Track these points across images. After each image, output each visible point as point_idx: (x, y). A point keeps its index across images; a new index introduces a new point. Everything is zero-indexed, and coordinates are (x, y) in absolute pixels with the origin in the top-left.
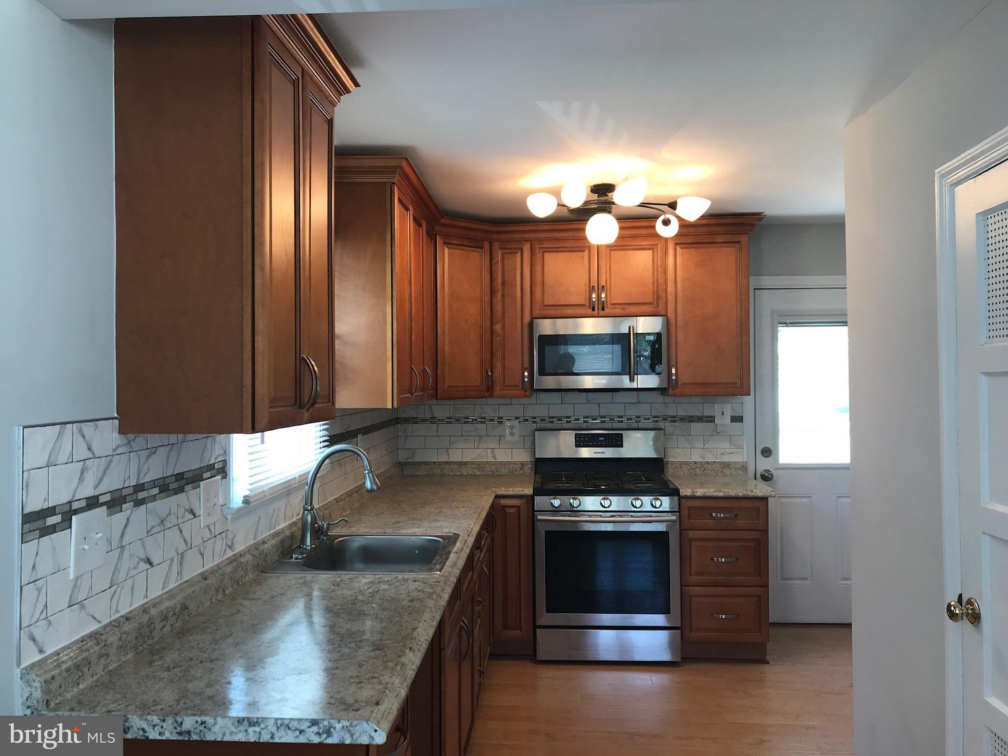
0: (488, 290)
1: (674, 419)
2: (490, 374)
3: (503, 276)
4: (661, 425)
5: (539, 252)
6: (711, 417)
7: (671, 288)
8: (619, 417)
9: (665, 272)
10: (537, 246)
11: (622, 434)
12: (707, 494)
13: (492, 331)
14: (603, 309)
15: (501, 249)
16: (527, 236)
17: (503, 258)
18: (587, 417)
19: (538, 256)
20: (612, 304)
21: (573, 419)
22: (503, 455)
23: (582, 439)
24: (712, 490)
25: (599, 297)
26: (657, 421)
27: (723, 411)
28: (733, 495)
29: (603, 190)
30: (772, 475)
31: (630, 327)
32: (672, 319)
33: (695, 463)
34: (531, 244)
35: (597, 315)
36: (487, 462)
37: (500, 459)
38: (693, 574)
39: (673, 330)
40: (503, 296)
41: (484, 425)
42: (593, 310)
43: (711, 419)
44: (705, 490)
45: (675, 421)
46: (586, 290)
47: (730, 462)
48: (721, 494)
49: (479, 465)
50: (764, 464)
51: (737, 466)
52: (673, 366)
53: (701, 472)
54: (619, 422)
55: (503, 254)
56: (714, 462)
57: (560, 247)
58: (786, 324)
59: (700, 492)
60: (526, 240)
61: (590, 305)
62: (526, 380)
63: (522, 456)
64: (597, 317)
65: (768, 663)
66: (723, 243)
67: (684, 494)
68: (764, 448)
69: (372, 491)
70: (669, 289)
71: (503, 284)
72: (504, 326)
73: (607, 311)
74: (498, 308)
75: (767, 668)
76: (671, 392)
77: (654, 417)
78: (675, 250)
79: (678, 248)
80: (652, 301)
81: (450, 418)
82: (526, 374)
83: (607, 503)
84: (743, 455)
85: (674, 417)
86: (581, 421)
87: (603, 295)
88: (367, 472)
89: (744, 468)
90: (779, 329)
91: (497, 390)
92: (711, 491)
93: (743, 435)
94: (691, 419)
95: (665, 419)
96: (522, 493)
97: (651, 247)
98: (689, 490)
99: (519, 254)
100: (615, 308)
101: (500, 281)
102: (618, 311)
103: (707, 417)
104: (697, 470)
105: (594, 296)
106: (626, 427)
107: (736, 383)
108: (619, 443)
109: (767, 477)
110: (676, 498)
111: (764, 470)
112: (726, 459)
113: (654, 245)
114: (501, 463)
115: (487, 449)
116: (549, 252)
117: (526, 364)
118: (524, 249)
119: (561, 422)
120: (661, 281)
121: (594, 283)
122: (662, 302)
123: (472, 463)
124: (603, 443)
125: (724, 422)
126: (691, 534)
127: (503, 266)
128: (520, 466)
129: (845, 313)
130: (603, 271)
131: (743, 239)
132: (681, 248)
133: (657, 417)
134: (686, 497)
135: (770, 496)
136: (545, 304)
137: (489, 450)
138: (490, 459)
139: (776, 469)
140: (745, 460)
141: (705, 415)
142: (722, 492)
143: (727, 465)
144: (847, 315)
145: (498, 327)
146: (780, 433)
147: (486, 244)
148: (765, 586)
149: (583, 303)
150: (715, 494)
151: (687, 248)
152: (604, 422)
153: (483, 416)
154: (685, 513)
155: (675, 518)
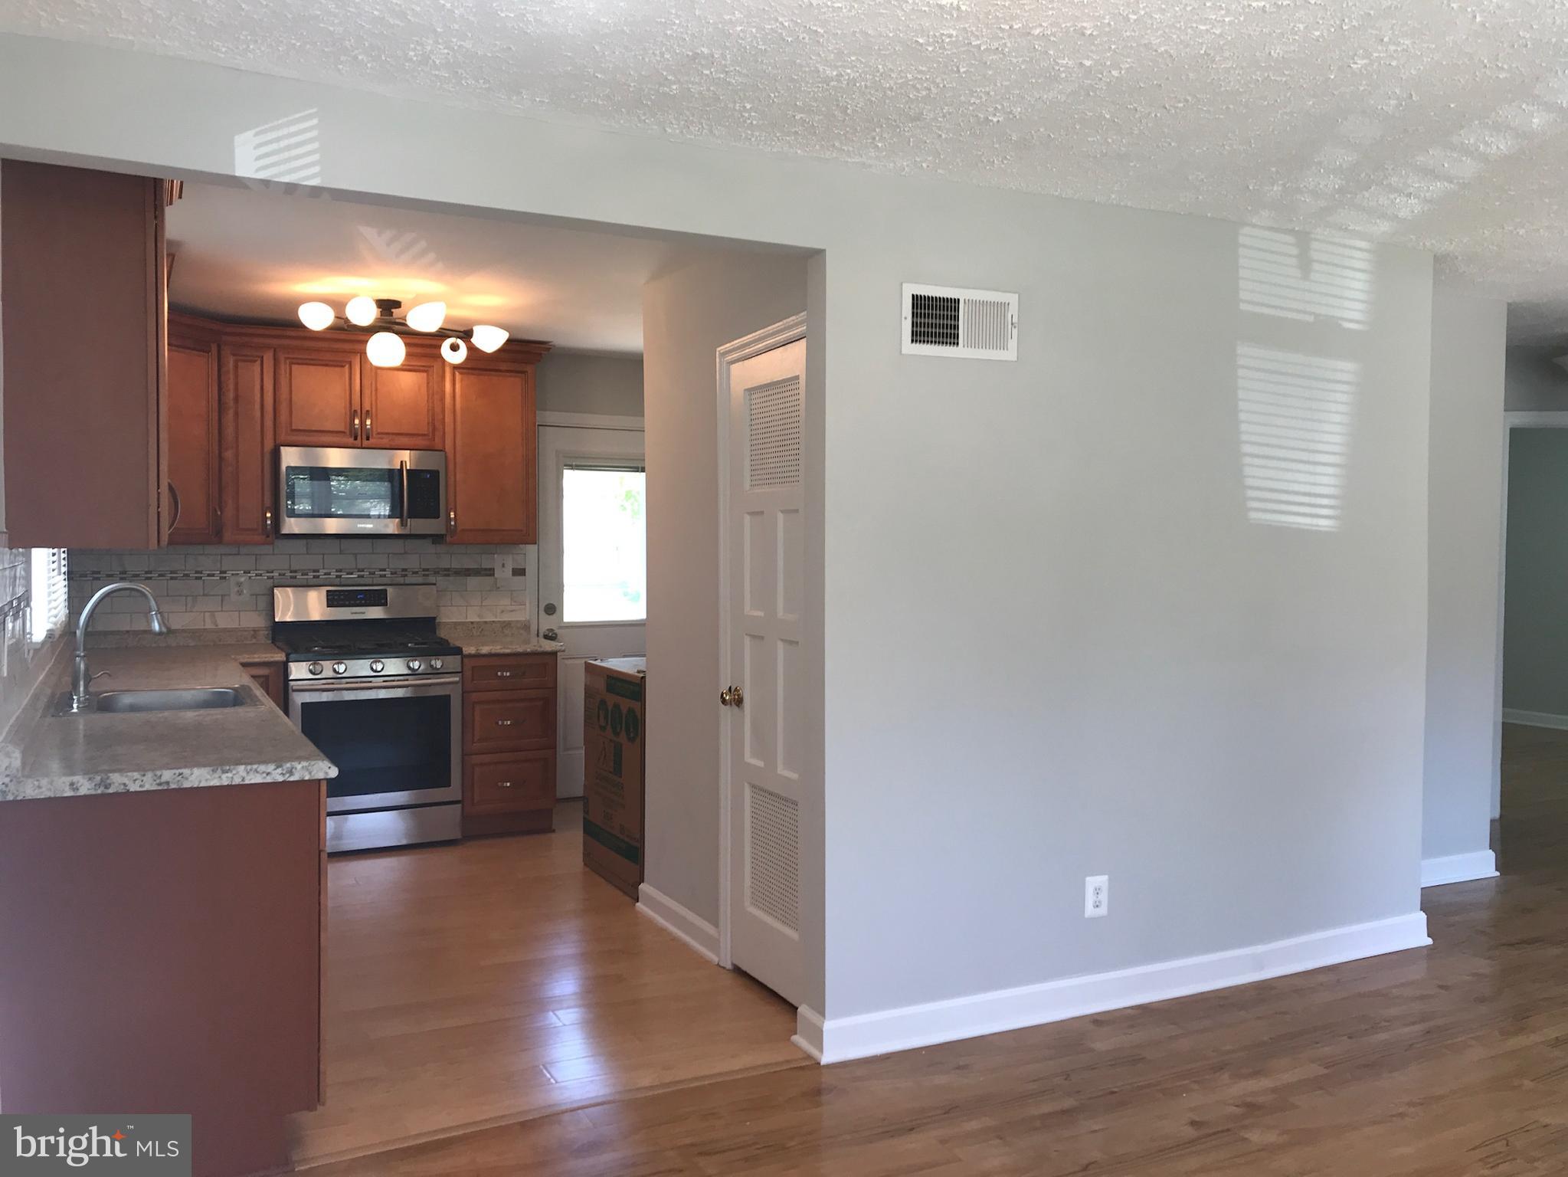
0: (216, 405)
1: (447, 572)
2: (219, 513)
3: (236, 389)
4: (432, 579)
5: (285, 363)
6: (490, 569)
7: (448, 419)
8: (381, 570)
9: (442, 399)
10: (282, 357)
11: (386, 590)
12: (493, 651)
13: (221, 457)
14: (368, 439)
15: (234, 355)
16: (268, 341)
17: (236, 367)
18: (340, 571)
19: (283, 368)
20: (379, 434)
21: (322, 572)
22: (226, 621)
23: (336, 597)
24: (498, 647)
25: (363, 423)
26: (427, 575)
27: (503, 564)
28: (521, 651)
29: (387, 306)
30: (556, 635)
31: (402, 462)
32: (450, 456)
33: (472, 623)
34: (275, 351)
35: (360, 445)
36: (204, 629)
37: (222, 625)
38: (475, 740)
39: (451, 467)
40: (236, 414)
41: (201, 582)
42: (356, 439)
43: (490, 572)
44: (491, 647)
45: (448, 575)
46: (346, 414)
47: (512, 621)
48: (508, 651)
49: (195, 633)
50: (547, 623)
51: (519, 625)
52: (451, 509)
53: (479, 633)
54: (381, 576)
55: (236, 362)
56: (493, 621)
57: (312, 360)
58: (572, 467)
59: (485, 650)
60: (268, 347)
61: (351, 431)
62: (269, 522)
63: (254, 621)
64: (358, 448)
65: (554, 831)
66: (508, 371)
67: (467, 653)
68: (546, 606)
69: (160, 633)
70: (446, 419)
71: (236, 399)
72: (237, 455)
73: (372, 441)
74: (230, 431)
75: (553, 835)
76: (448, 539)
77: (424, 570)
78: (454, 375)
79: (457, 373)
80: (426, 433)
81: (150, 572)
82: (269, 515)
83: (379, 667)
84: (524, 613)
85: (447, 570)
86: (334, 574)
87: (368, 422)
88: (154, 613)
89: (526, 627)
90: (565, 471)
91: (227, 535)
92: (497, 649)
93: (525, 590)
94: (468, 572)
95: (436, 572)
96: (272, 660)
97: (426, 369)
98: (472, 648)
99: (259, 362)
100: (382, 438)
101: (231, 395)
102: (385, 441)
103: (486, 569)
104: (474, 631)
105: (357, 421)
106: (389, 582)
107: (522, 531)
108: (383, 601)
109: (551, 636)
110: (459, 657)
111: (548, 630)
112: (506, 618)
113: (430, 367)
114: (225, 630)
115: (205, 612)
116: (299, 364)
117: (268, 502)
118: (265, 358)
119: (306, 577)
120: (438, 409)
121: (356, 406)
122: (438, 434)
123: (184, 631)
124: (363, 602)
125: (504, 573)
126: (474, 696)
127: (236, 376)
128: (252, 633)
129: (642, 458)
130: (367, 392)
131: (529, 368)
132: (461, 373)
133: (428, 570)
134: (470, 656)
135: (559, 651)
136: (294, 428)
137: (207, 614)
138: (209, 625)
139: (560, 628)
140: (528, 618)
141: (483, 567)
142: (509, 648)
143: (507, 625)
144: (644, 460)
145: (229, 454)
146: (566, 589)
147: (214, 348)
148: (553, 747)
149: (342, 429)
150: (502, 651)
151: (468, 374)
152: (362, 576)
153: (199, 569)
154: (468, 673)
155: (457, 679)
